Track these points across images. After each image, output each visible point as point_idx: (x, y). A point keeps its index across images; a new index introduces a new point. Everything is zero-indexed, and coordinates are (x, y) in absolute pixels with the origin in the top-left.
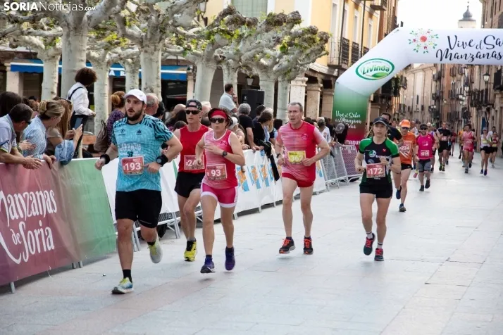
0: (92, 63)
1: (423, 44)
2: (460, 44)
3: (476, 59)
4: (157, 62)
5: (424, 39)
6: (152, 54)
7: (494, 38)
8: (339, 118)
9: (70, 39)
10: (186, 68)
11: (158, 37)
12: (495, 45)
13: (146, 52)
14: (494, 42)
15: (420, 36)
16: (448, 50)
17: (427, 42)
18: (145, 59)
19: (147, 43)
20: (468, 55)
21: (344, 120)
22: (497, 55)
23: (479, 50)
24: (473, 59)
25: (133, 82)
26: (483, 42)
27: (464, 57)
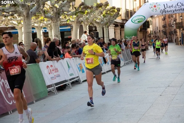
0: (35, 28)
1: (155, 8)
2: (169, 7)
3: (175, 12)
4: (58, 25)
5: (155, 6)
6: (56, 23)
7: (181, 3)
8: (127, 38)
9: (25, 21)
10: (70, 26)
11: (57, 17)
12: (181, 5)
13: (53, 22)
15: (154, 5)
16: (164, 9)
17: (156, 7)
18: (54, 25)
19: (54, 19)
20: (172, 11)
21: (129, 39)
22: (183, 9)
23: (176, 8)
24: (174, 12)
25: (51, 33)
26: (177, 5)
27: (170, 11)
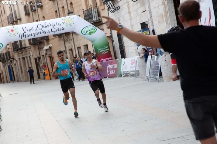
1: (13, 33)
2: (28, 30)
3: (36, 35)
5: (12, 31)
7: (41, 25)
12: (42, 28)
14: (41, 27)
16: (23, 33)
20: (32, 34)
22: (44, 32)
23: (36, 31)
26: (37, 28)
27: (31, 36)
